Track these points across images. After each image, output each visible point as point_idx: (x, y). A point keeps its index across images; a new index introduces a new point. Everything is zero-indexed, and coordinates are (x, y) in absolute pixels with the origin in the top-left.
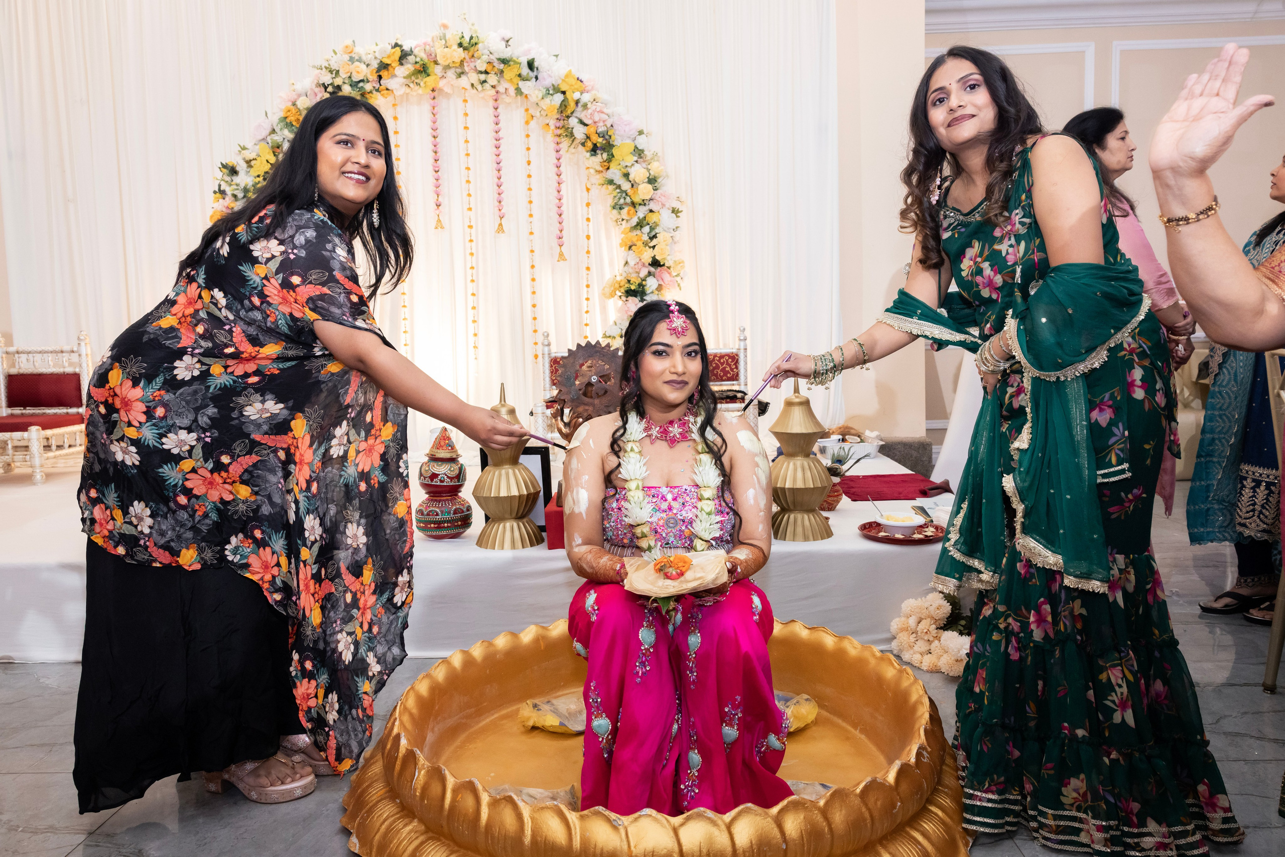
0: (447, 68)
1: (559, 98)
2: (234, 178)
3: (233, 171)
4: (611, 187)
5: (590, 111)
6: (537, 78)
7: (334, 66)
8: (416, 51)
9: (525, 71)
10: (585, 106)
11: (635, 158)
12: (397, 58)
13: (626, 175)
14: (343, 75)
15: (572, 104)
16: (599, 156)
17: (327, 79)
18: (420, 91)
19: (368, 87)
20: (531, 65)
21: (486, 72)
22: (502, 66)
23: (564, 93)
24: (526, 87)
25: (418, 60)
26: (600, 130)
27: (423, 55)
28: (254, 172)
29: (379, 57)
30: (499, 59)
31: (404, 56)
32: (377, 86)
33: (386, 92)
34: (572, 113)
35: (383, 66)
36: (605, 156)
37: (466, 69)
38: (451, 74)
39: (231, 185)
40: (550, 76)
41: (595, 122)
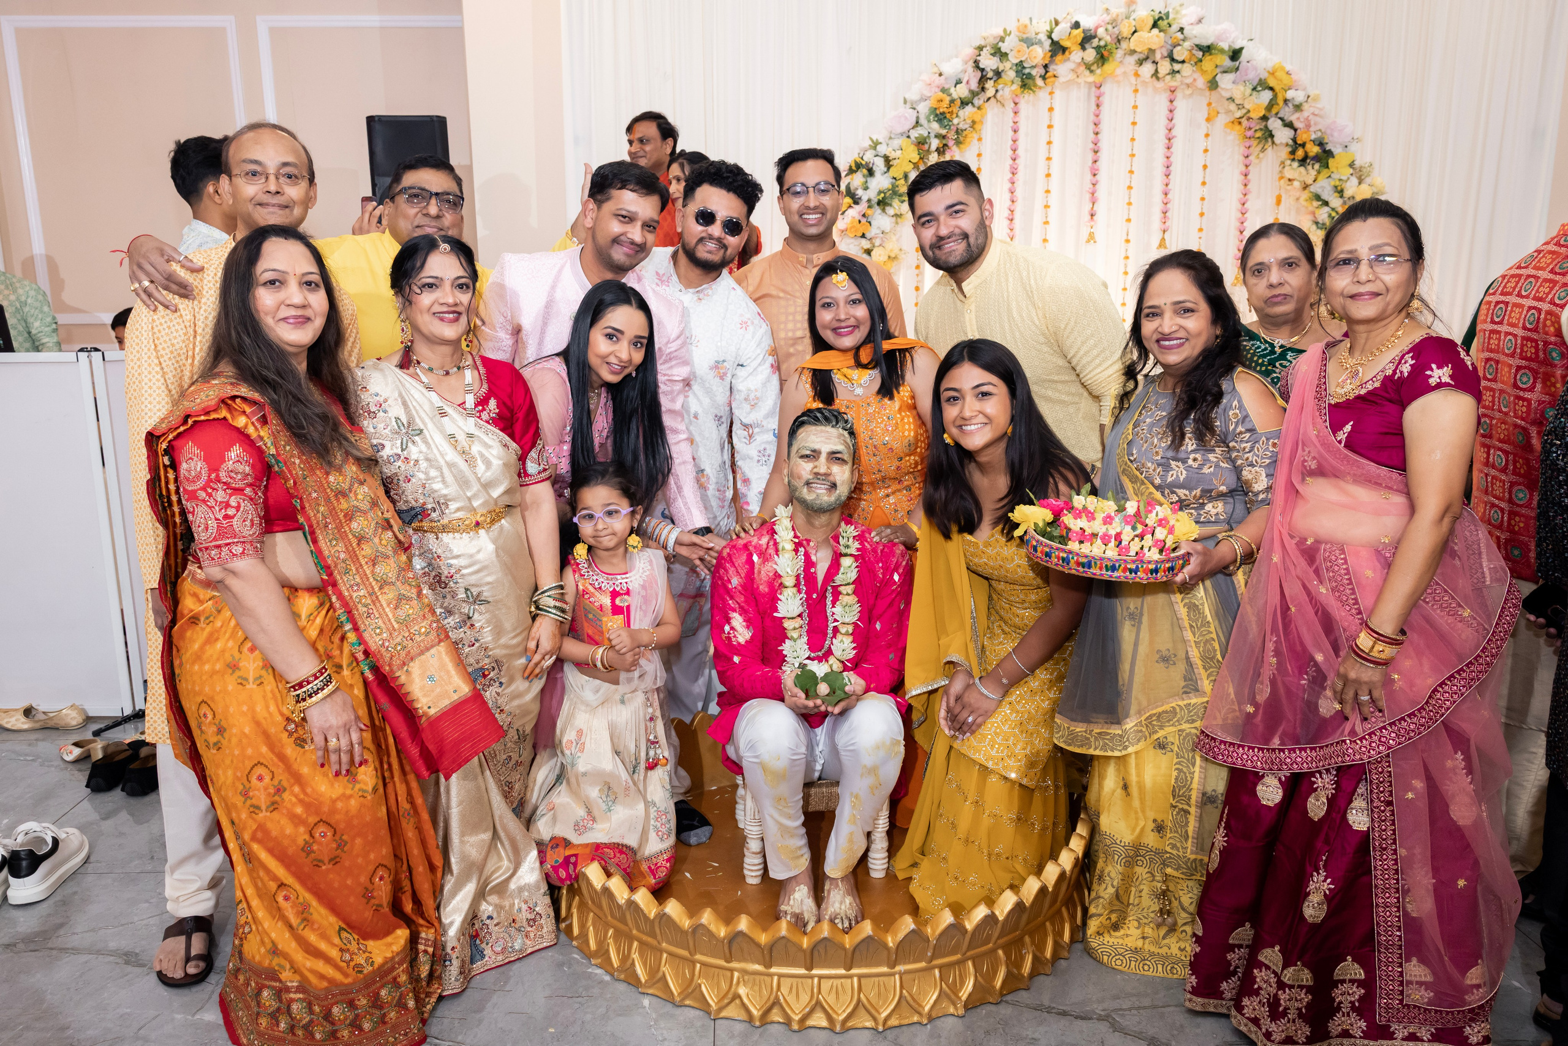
0: (1133, 52)
1: (1267, 96)
2: (869, 179)
3: (871, 172)
4: (1316, 204)
5: (1306, 114)
6: (1237, 69)
7: (1004, 47)
8: (1101, 32)
9: (1227, 62)
10: (1298, 107)
11: (1351, 171)
12: (1079, 40)
13: (1340, 192)
14: (1013, 59)
15: (1281, 103)
16: (1310, 167)
17: (989, 62)
18: (1091, 78)
19: (1034, 72)
20: (1235, 55)
21: (1183, 62)
22: (1201, 53)
23: (1271, 89)
24: (1226, 82)
25: (1102, 43)
26: (1313, 137)
27: (1108, 38)
28: (893, 172)
29: (1055, 37)
30: (1197, 46)
31: (1087, 39)
32: (1043, 71)
33: (1053, 79)
34: (1277, 114)
35: (1058, 49)
36: (1317, 166)
37: (1158, 56)
38: (1132, 60)
39: (866, 189)
40: (1256, 69)
41: (1308, 126)
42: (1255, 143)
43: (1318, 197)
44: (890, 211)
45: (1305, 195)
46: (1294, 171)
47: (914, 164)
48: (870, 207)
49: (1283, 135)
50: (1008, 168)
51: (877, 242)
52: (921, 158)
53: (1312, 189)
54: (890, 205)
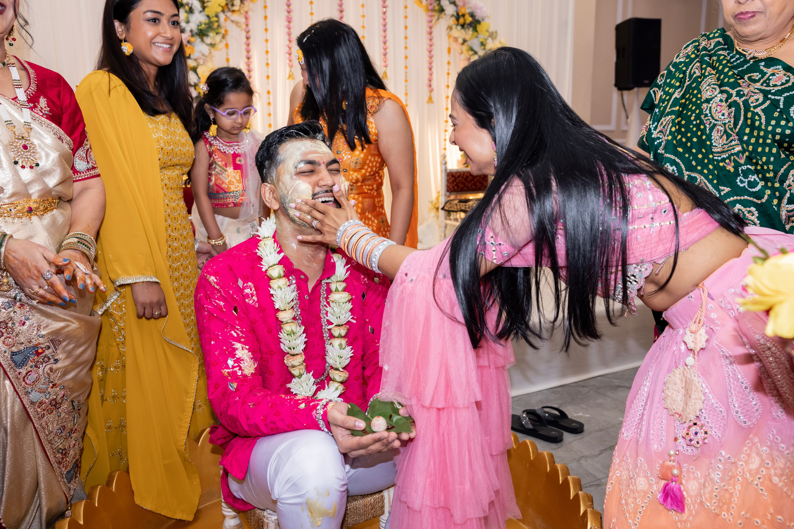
11: (488, 34)
13: (483, 46)
16: (467, 30)
26: (467, 11)
36: (471, 29)
41: (464, 5)
42: (435, 14)
43: (471, 49)
44: (208, 40)
45: (465, 48)
46: (458, 33)
47: (222, 7)
48: (192, 36)
49: (450, 10)
50: (285, 18)
51: (201, 62)
52: (227, 4)
53: (469, 43)
54: (207, 36)
